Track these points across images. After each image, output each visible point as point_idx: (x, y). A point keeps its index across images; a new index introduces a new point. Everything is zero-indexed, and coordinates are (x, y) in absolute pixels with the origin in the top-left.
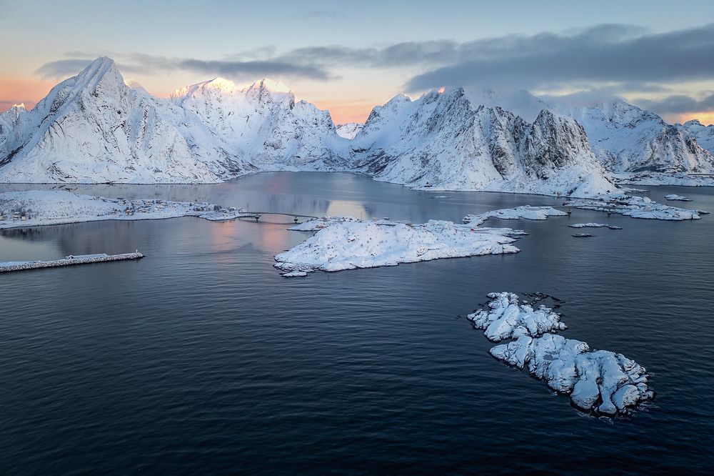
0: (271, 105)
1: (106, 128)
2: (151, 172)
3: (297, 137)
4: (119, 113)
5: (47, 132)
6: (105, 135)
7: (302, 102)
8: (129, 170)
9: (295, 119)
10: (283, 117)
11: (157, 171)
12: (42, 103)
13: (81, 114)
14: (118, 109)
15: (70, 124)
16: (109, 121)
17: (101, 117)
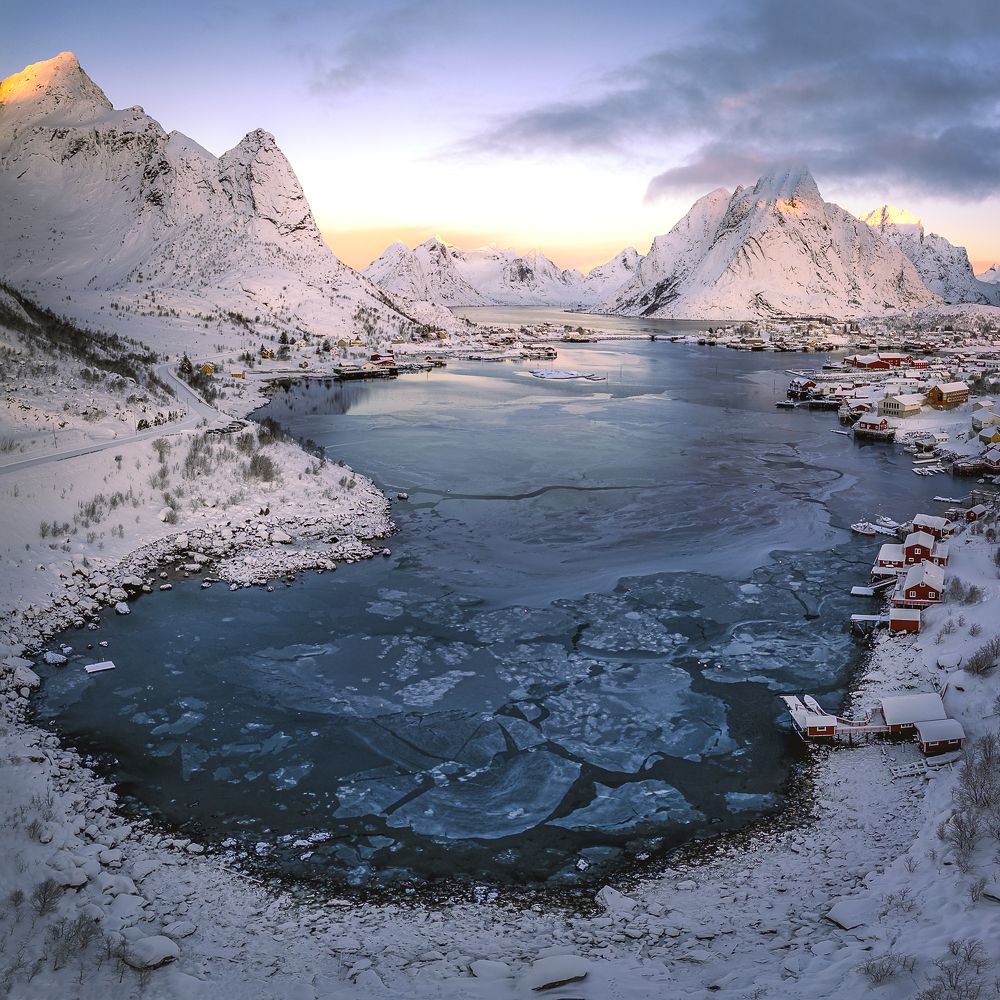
0: (897, 238)
1: (816, 247)
2: (880, 307)
3: (941, 278)
4: (825, 228)
5: (741, 252)
6: (814, 258)
7: (932, 235)
8: (854, 305)
9: (937, 255)
10: (921, 251)
11: (887, 306)
12: (685, 222)
13: (779, 228)
14: (824, 223)
15: (770, 242)
16: (817, 238)
17: (806, 233)
